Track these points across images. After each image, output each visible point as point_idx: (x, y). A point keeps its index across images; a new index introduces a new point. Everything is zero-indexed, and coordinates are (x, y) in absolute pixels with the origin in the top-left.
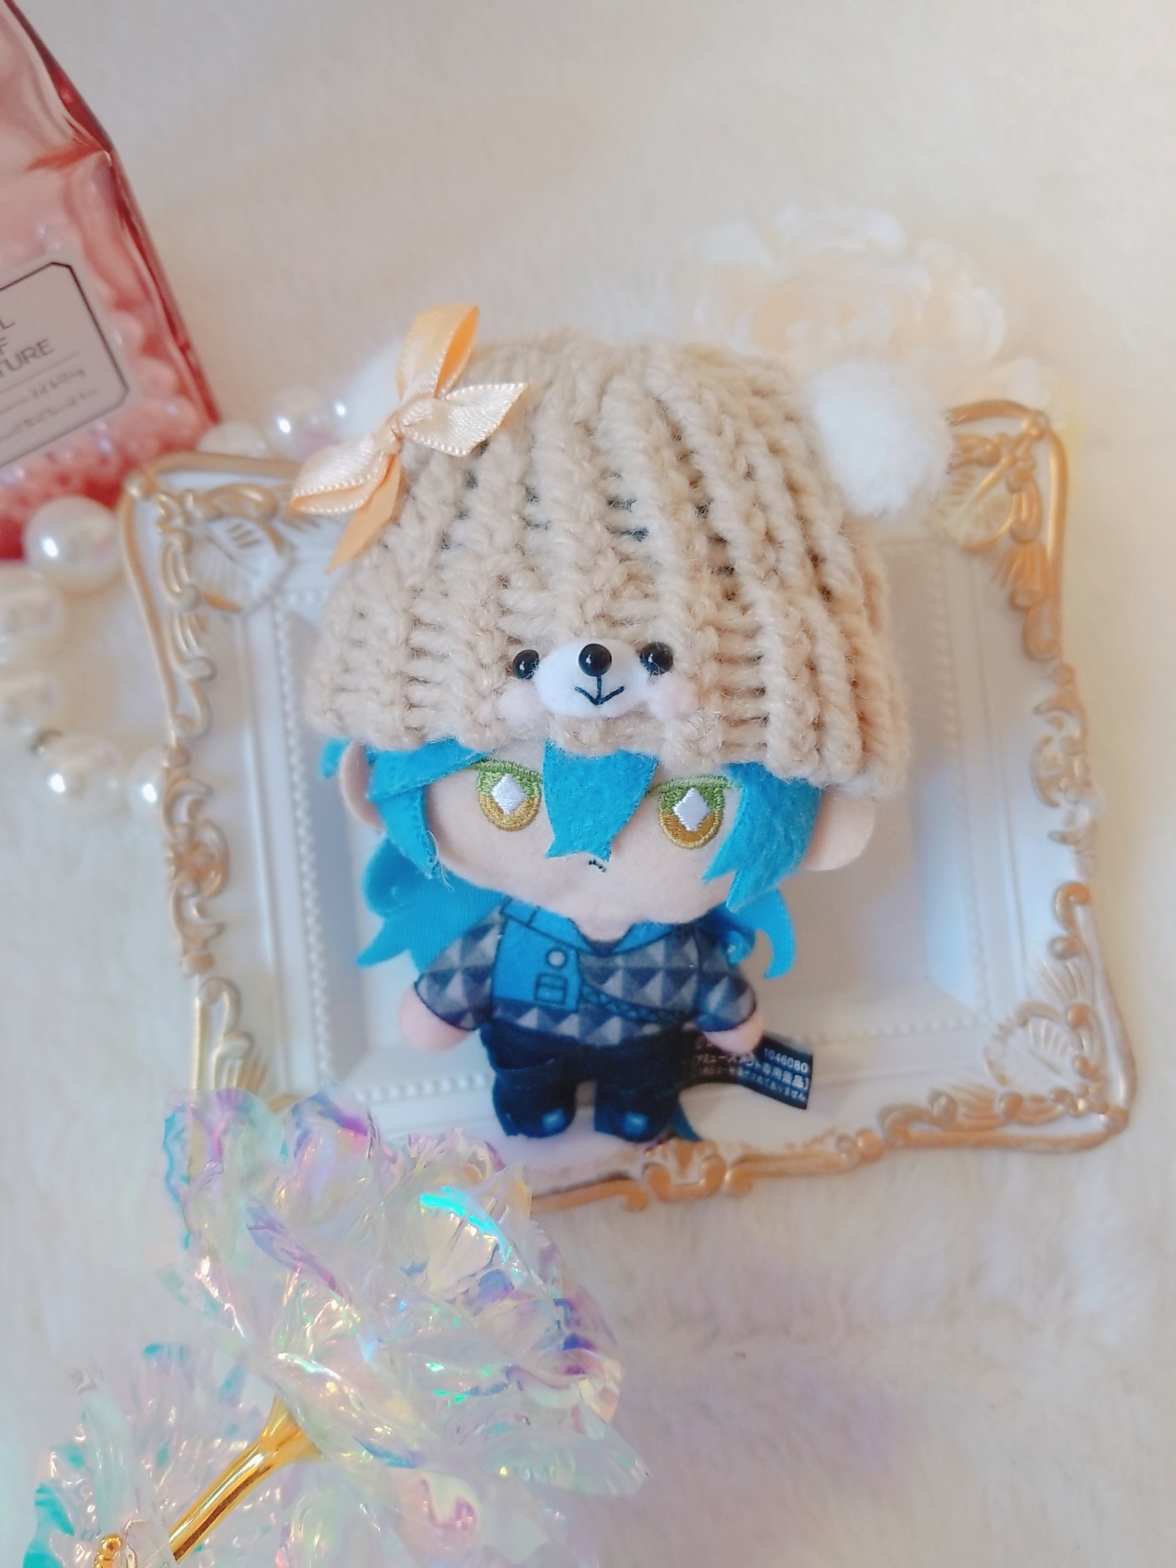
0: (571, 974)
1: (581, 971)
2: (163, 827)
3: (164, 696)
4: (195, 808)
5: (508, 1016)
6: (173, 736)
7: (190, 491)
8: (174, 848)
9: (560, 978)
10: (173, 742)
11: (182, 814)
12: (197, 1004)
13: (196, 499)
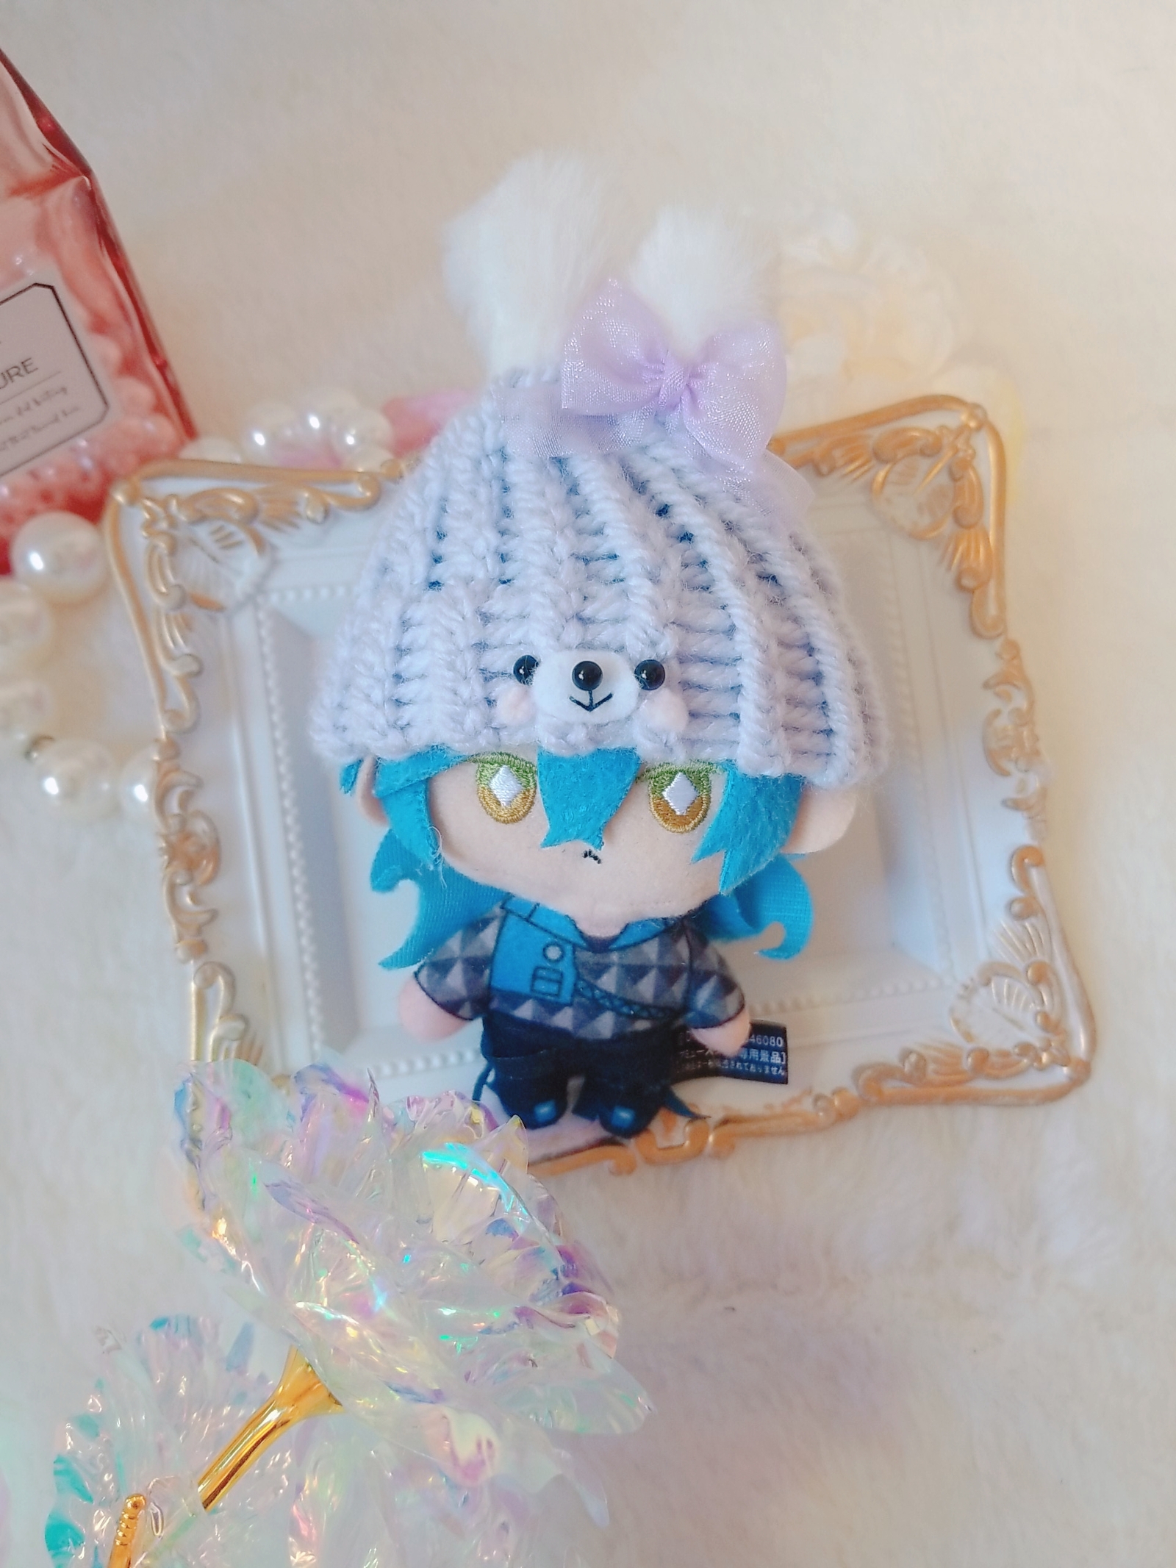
0: (566, 968)
1: (575, 965)
2: (155, 819)
3: (154, 693)
4: (185, 800)
5: (505, 1007)
6: (162, 729)
7: (174, 496)
8: (166, 838)
9: (555, 971)
10: (163, 736)
11: (174, 805)
12: (193, 987)
13: (180, 504)
